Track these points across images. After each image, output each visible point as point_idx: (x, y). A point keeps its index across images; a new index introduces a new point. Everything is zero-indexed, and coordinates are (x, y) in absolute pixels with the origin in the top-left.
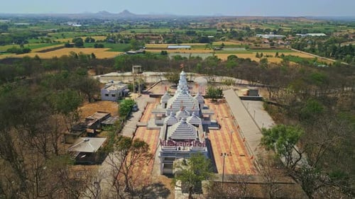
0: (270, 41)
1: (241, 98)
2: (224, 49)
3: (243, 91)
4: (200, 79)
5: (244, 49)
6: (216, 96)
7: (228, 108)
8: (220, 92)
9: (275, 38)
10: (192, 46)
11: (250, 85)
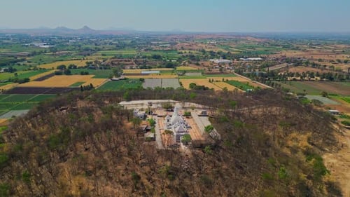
0: (220, 66)
1: (199, 116)
2: (186, 74)
3: (200, 112)
4: (178, 105)
5: (200, 74)
6: (188, 115)
7: (194, 120)
8: (190, 113)
9: (224, 64)
10: (161, 71)
11: (203, 109)
